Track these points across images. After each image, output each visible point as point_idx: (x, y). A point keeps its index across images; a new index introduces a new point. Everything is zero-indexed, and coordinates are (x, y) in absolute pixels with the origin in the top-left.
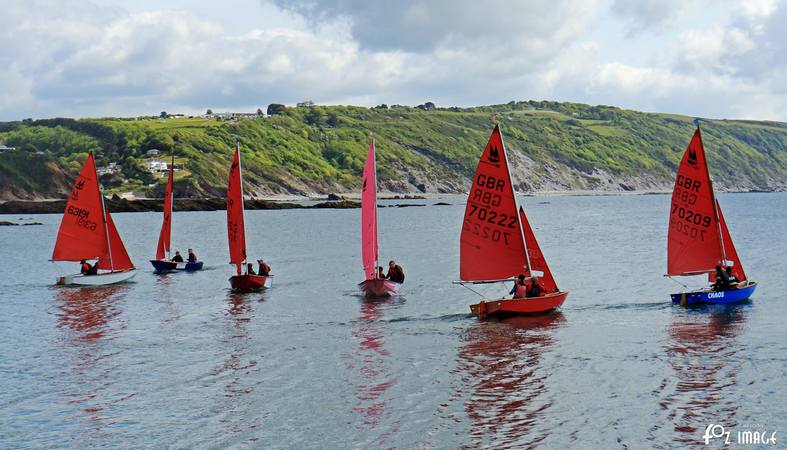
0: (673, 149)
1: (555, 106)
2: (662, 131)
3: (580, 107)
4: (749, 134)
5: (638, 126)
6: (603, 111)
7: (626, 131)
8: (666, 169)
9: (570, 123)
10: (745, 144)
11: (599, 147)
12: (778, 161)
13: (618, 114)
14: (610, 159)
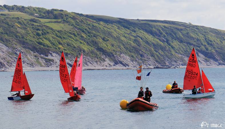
0: (103, 39)
1: (22, 9)
2: (96, 27)
3: (40, 10)
4: (154, 29)
5: (80, 23)
6: (55, 12)
7: (71, 27)
8: (98, 53)
9: (32, 20)
10: (151, 36)
11: (53, 37)
12: (173, 47)
13: (66, 15)
14: (60, 46)
